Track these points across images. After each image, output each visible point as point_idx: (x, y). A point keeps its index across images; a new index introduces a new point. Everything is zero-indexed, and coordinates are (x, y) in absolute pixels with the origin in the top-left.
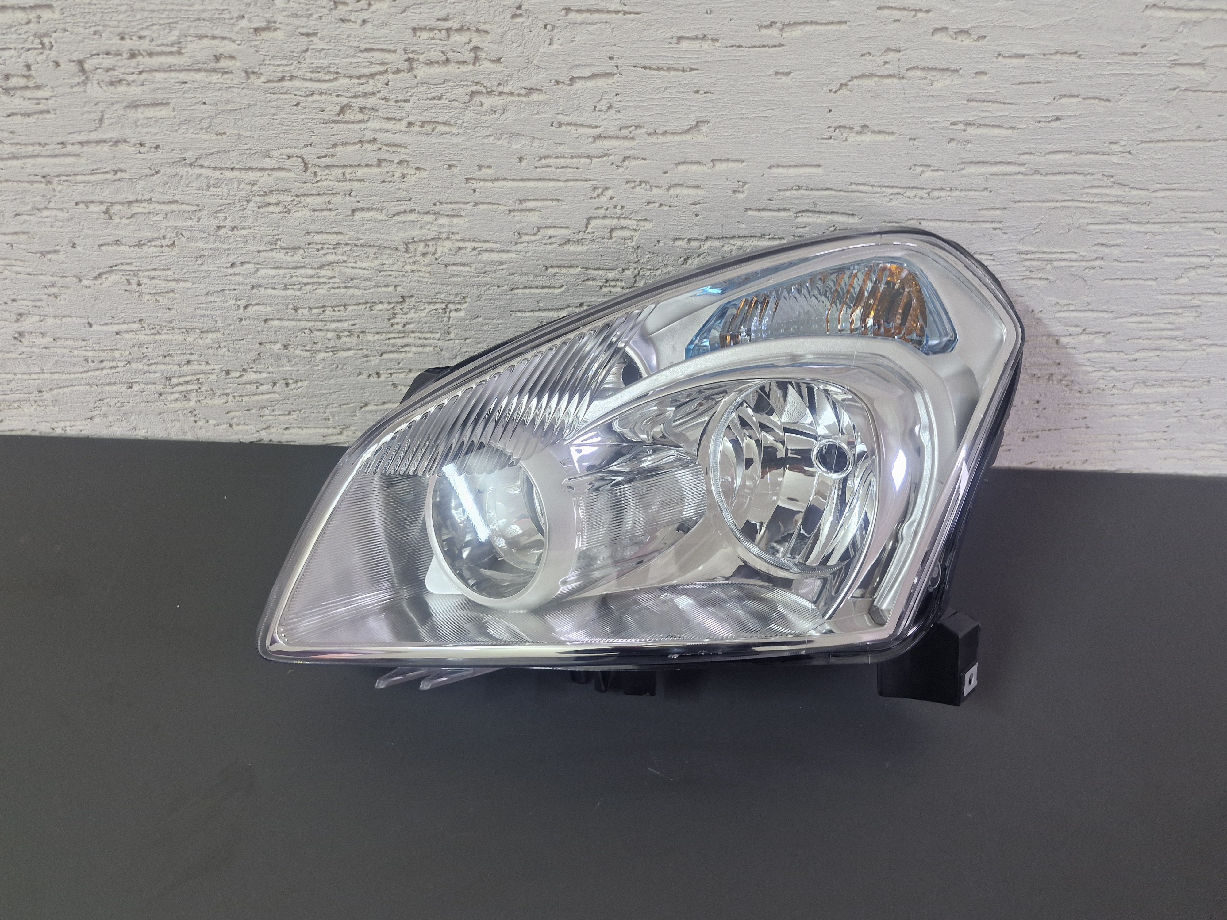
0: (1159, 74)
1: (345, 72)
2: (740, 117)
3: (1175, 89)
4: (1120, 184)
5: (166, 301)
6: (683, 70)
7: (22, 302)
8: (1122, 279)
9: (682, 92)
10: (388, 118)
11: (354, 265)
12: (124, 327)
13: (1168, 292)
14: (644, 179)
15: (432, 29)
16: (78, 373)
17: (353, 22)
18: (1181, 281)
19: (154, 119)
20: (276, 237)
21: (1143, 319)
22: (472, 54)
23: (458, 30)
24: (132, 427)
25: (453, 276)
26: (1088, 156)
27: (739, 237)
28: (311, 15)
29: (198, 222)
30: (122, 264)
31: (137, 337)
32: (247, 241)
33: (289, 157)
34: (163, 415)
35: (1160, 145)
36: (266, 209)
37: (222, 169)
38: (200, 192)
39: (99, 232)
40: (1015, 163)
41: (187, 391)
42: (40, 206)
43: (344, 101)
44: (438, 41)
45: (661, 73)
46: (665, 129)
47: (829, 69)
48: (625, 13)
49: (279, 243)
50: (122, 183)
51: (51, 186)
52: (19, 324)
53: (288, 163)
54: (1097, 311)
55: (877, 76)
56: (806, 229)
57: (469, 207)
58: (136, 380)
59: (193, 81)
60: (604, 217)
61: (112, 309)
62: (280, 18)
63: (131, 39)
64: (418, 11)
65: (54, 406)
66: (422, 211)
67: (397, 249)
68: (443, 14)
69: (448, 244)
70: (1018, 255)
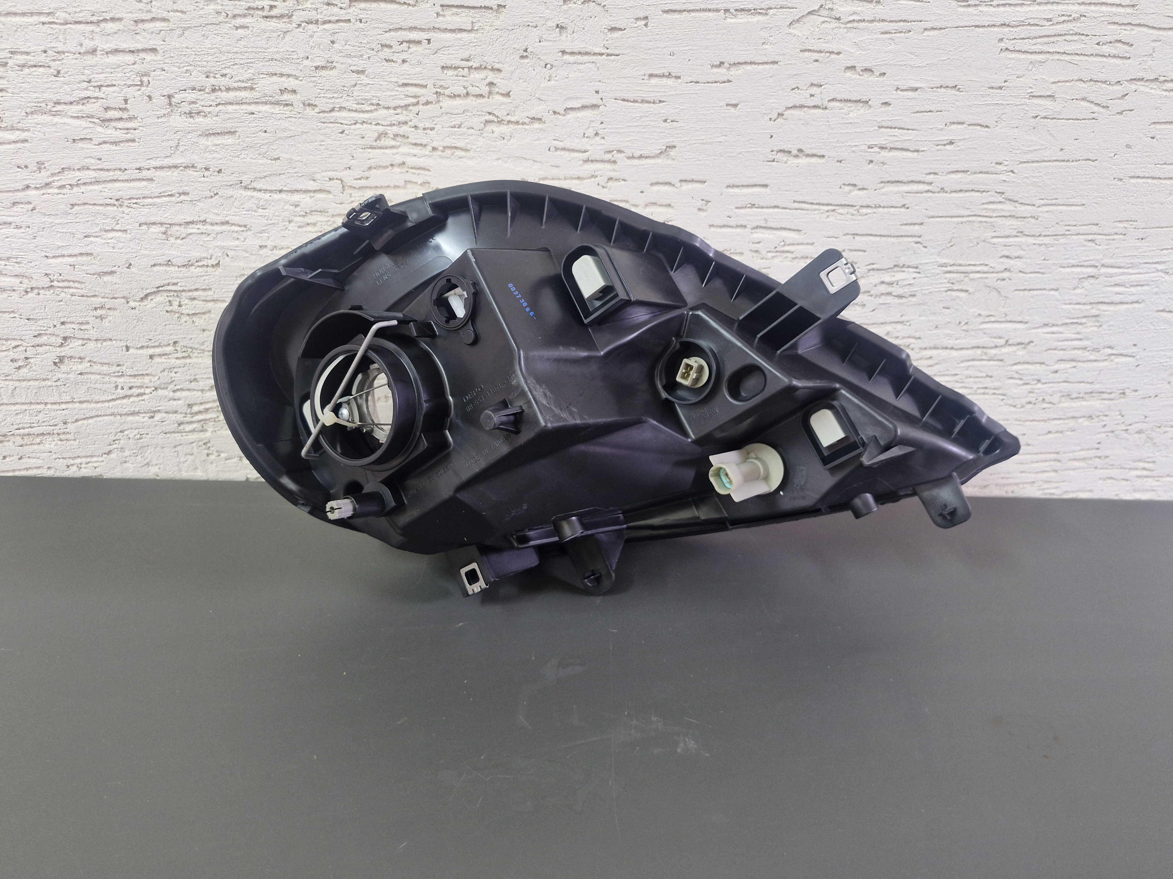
0: (1022, 105)
1: (385, 103)
2: (701, 141)
3: (1037, 116)
4: (1010, 200)
5: (202, 321)
6: (654, 103)
7: (70, 325)
8: (1030, 290)
9: (654, 121)
10: (415, 144)
12: (158, 351)
13: (1071, 302)
15: (456, 68)
16: (105, 401)
17: (394, 62)
18: (1078, 291)
19: (221, 146)
21: (1055, 329)
22: (487, 88)
23: (475, 68)
24: (145, 462)
26: (981, 175)
28: (362, 56)
30: (168, 284)
31: (168, 361)
33: (330, 179)
34: (179, 448)
35: (1035, 164)
36: (305, 229)
37: (271, 191)
39: (154, 252)
40: (924, 183)
41: (206, 420)
42: (107, 228)
43: (381, 128)
44: (461, 78)
45: (637, 104)
46: (641, 153)
47: (767, 101)
48: (608, 55)
50: (183, 205)
51: (121, 209)
52: (62, 349)
53: (328, 185)
54: (1014, 322)
55: (805, 107)
58: (159, 408)
59: (259, 112)
61: (151, 331)
62: (336, 58)
63: (215, 77)
64: (446, 53)
65: (75, 440)
68: (466, 55)
70: (940, 268)
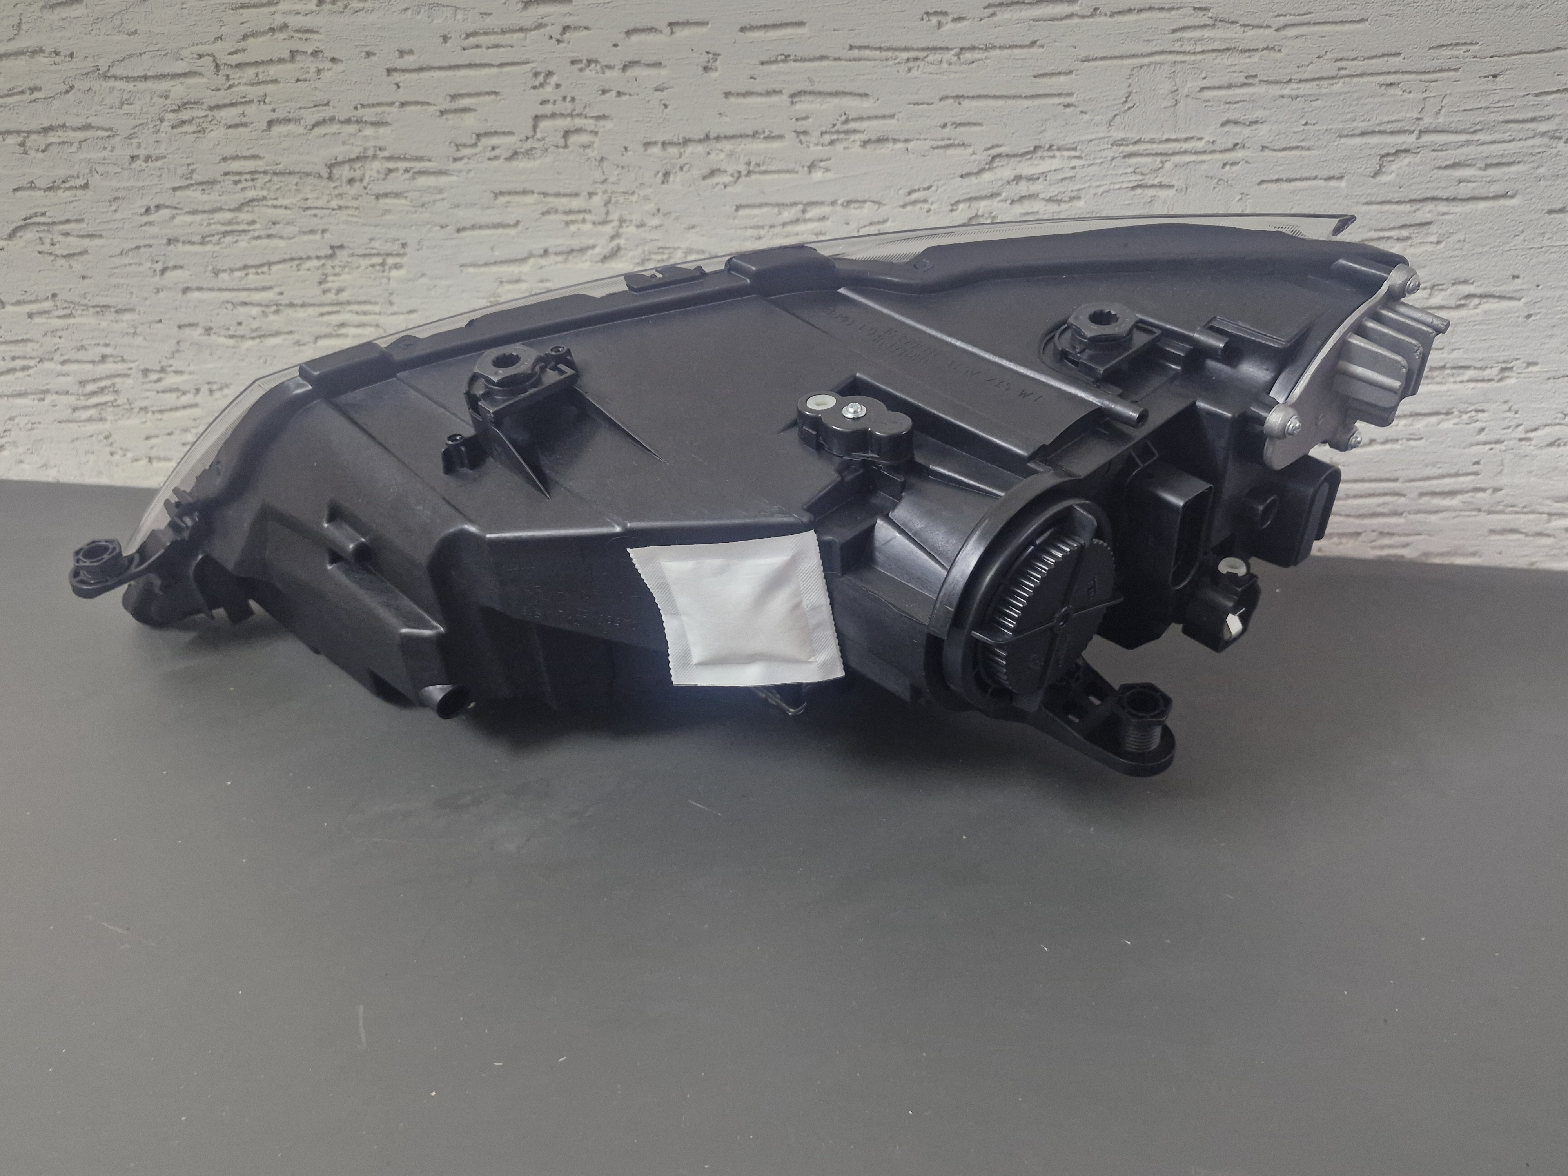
11: (275, 202)
14: (591, 57)
20: (191, 167)
25: (387, 212)
27: (726, 137)
29: (112, 151)
32: (161, 176)
38: (113, 110)
49: (195, 176)
56: (810, 120)
57: (394, 109)
60: (553, 115)
66: (342, 119)
67: (320, 176)
69: (376, 165)
